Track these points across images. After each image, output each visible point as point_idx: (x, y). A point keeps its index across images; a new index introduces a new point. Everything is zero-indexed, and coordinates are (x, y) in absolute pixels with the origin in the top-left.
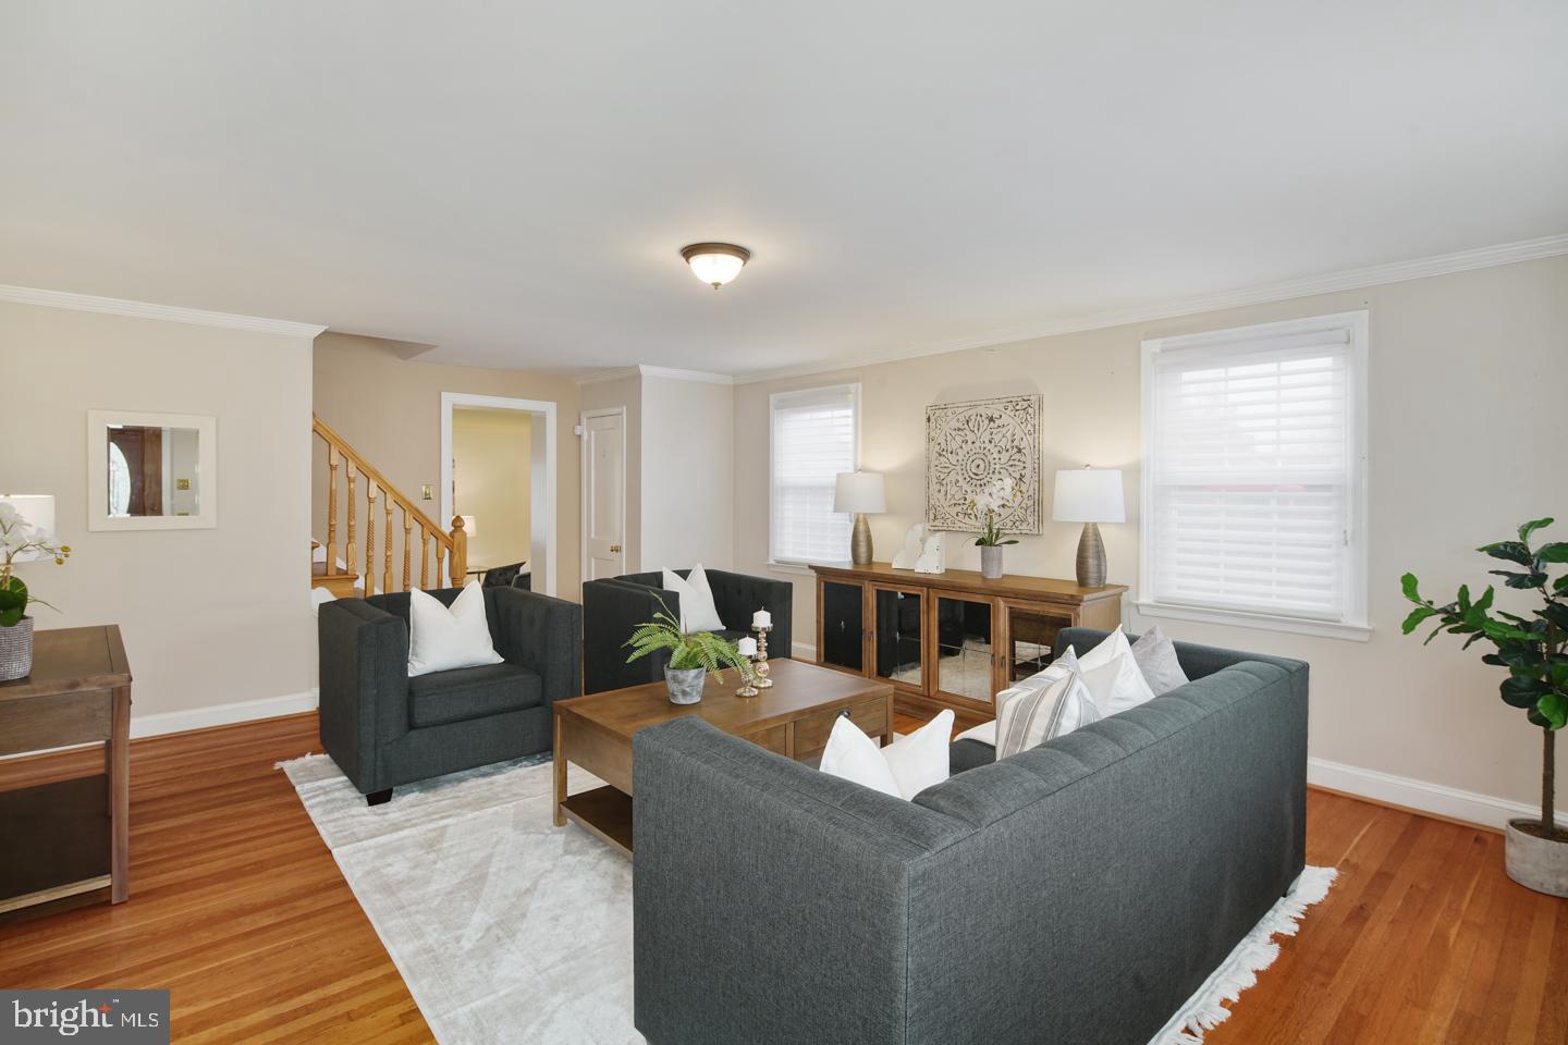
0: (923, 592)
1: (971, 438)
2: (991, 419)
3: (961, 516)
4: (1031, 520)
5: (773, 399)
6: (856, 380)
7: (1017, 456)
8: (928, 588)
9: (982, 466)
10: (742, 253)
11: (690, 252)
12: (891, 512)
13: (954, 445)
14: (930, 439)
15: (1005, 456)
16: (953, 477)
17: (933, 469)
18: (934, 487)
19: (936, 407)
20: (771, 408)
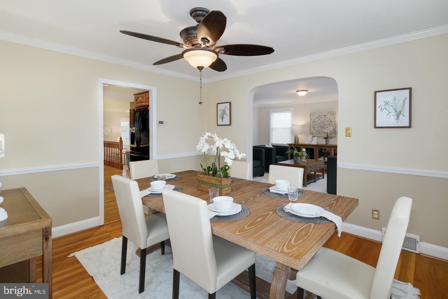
0: (315, 148)
1: (320, 119)
2: (325, 116)
3: (318, 134)
4: (334, 134)
5: (270, 111)
6: (292, 107)
7: (331, 122)
8: (316, 147)
9: (323, 124)
10: (306, 91)
11: (297, 91)
12: (302, 133)
13: (317, 120)
14: (311, 119)
15: (328, 123)
16: (316, 126)
17: (312, 125)
18: (312, 128)
19: (312, 113)
20: (270, 113)
